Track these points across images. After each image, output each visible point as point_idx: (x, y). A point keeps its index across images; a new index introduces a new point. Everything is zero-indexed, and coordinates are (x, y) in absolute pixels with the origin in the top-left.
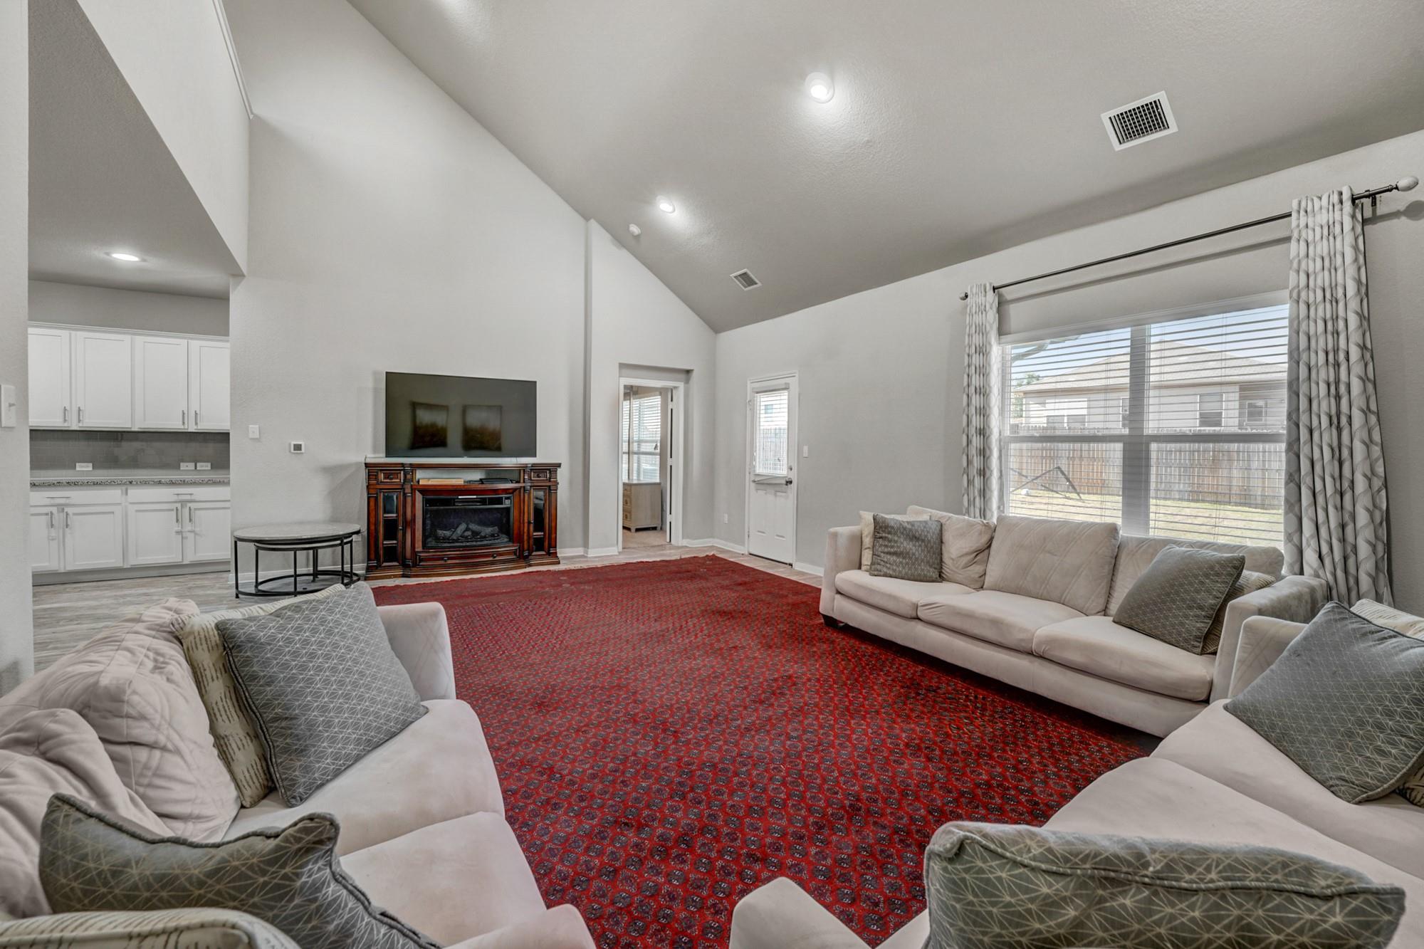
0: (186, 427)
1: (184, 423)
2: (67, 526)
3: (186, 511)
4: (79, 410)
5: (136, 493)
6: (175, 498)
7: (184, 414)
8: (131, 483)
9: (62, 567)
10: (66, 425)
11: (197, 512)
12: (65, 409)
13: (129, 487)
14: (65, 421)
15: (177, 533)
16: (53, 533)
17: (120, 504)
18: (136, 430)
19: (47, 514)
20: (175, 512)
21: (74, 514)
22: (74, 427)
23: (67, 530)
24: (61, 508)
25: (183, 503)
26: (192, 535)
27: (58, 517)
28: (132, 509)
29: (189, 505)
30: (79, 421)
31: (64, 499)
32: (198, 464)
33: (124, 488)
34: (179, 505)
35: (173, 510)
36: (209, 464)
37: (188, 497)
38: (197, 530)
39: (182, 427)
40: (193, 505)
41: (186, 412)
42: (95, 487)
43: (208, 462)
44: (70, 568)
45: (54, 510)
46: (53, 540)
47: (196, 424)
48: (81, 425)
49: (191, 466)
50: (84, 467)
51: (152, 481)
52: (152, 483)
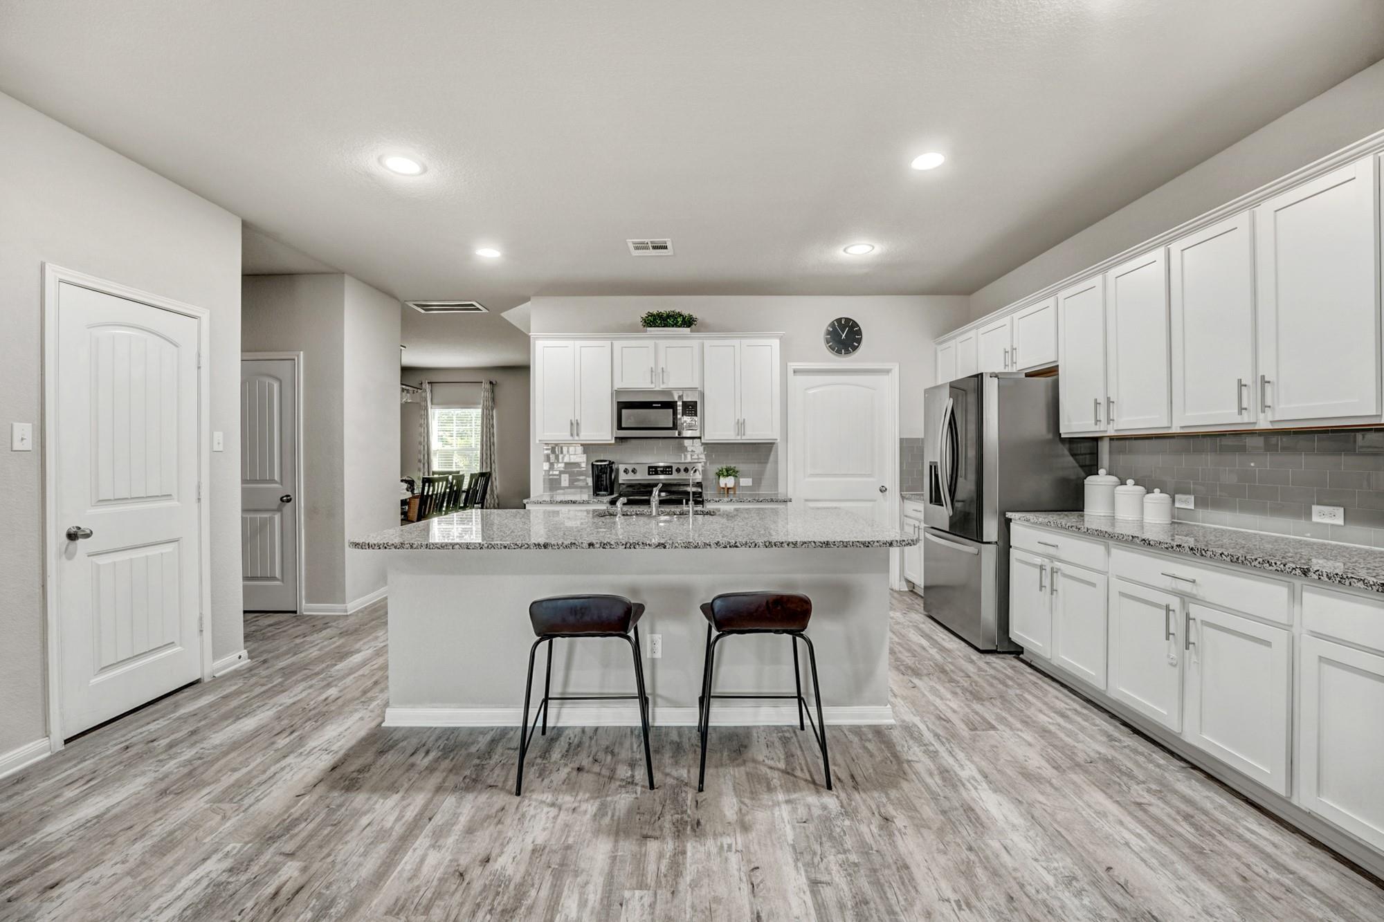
2: (1188, 644)
4: (1264, 382)
8: (1305, 573)
21: (1205, 623)
23: (1190, 656)
31: (1189, 585)
50: (1328, 517)
51: (1360, 580)
52: (1360, 584)
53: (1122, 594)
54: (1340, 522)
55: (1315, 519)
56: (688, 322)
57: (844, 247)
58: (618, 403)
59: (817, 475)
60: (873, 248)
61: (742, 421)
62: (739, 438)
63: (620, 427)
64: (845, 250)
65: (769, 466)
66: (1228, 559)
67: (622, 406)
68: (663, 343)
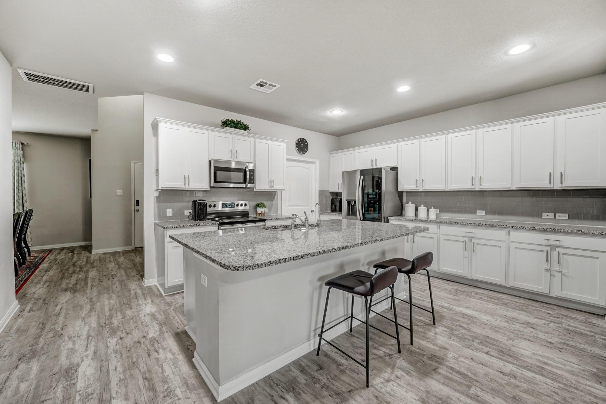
0: (552, 186)
1: (550, 183)
2: (473, 251)
3: (555, 254)
4: (480, 178)
5: (518, 236)
6: (546, 242)
7: (550, 175)
8: (513, 227)
9: (470, 275)
10: (473, 187)
11: (565, 256)
12: (473, 178)
13: (511, 230)
14: (473, 185)
15: (546, 270)
16: (466, 254)
17: (504, 241)
18: (514, 189)
19: (463, 242)
20: (545, 253)
21: (478, 244)
22: (477, 189)
23: (473, 254)
24: (471, 239)
25: (553, 247)
26: (560, 274)
27: (469, 245)
28: (512, 246)
29: (558, 249)
30: (480, 185)
31: (472, 234)
32: (557, 215)
33: (507, 230)
34: (549, 248)
35: (543, 251)
36: (567, 215)
37: (557, 243)
38: (564, 271)
39: (549, 186)
40: (562, 251)
41: (552, 174)
42: (490, 228)
43: (566, 213)
44: (473, 277)
45: (467, 240)
46: (466, 258)
47: (561, 183)
48: (481, 187)
49: (551, 215)
50: (481, 213)
51: (528, 227)
52: (528, 228)
53: (445, 240)
54: (484, 214)
55: (477, 214)
56: (246, 128)
57: (331, 110)
58: (215, 167)
59: (291, 206)
60: (342, 112)
61: (272, 180)
62: (270, 189)
63: (215, 181)
64: (331, 112)
65: (274, 202)
66: (488, 226)
67: (217, 169)
68: (237, 137)
